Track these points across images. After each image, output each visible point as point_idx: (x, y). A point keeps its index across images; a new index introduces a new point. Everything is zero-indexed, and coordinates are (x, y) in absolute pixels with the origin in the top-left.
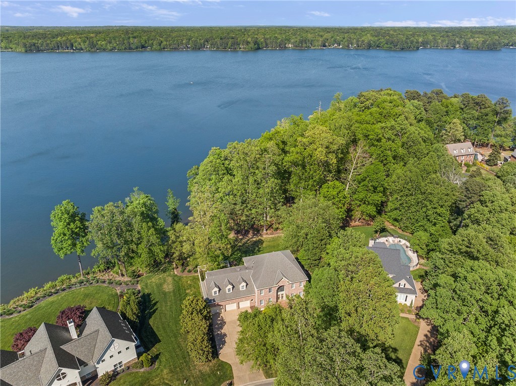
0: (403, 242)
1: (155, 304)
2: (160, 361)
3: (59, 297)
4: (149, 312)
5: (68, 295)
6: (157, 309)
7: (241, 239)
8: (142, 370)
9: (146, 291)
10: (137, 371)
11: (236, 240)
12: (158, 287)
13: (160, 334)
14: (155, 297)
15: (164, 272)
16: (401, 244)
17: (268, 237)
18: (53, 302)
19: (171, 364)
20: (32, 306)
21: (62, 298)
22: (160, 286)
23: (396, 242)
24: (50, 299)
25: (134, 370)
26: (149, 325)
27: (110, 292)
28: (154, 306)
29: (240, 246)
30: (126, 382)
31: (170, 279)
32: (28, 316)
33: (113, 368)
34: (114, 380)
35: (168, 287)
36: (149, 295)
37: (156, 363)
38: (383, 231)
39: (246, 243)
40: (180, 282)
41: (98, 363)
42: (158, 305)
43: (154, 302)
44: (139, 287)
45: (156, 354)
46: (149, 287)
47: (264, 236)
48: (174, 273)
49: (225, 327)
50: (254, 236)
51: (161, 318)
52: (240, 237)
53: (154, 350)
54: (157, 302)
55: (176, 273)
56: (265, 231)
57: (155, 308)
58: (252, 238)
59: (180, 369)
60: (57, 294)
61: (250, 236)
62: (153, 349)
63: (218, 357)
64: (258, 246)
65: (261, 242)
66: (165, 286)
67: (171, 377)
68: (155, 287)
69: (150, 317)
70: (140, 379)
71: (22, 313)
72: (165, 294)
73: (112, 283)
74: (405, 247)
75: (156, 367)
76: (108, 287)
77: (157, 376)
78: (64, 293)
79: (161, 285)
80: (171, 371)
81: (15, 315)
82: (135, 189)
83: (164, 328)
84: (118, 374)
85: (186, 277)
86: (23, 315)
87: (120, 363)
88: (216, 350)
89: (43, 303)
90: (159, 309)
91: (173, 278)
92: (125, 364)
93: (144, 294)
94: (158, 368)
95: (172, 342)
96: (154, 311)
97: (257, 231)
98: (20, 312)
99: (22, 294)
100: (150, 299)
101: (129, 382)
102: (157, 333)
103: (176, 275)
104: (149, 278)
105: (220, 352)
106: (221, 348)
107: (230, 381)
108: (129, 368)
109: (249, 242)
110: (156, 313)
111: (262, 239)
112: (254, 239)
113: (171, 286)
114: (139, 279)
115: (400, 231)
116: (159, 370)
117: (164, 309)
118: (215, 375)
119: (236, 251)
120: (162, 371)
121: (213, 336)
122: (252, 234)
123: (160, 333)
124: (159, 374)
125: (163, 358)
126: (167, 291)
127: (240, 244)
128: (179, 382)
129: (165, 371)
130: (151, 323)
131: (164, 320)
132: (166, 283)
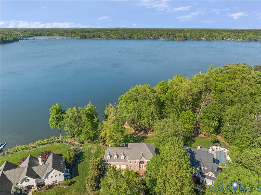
1: (84, 158)
2: (74, 185)
3: (47, 146)
4: (80, 161)
5: (51, 146)
6: (84, 160)
7: (137, 134)
8: (65, 187)
9: (83, 151)
10: (62, 187)
11: (134, 134)
12: (89, 150)
13: (80, 172)
14: (85, 155)
15: (95, 143)
16: (225, 151)
17: (151, 135)
18: (44, 148)
19: (78, 187)
20: (36, 148)
21: (48, 147)
22: (90, 149)
23: (222, 150)
24: (44, 146)
25: (61, 186)
26: (77, 167)
27: (68, 148)
28: (83, 158)
29: (135, 137)
30: (55, 190)
31: (96, 147)
32: (33, 152)
33: (52, 183)
34: (51, 188)
35: (93, 151)
36: (84, 152)
37: (72, 185)
38: (216, 142)
39: (138, 136)
40: (100, 150)
41: (45, 178)
42: (85, 158)
43: (84, 156)
44: (81, 148)
45: (74, 181)
46: (85, 149)
47: (149, 134)
48: (99, 145)
50: (144, 133)
51: (83, 165)
52: (137, 133)
53: (74, 179)
54: (85, 157)
55: (100, 145)
56: (150, 132)
57: (83, 159)
58: (142, 134)
59: (81, 191)
60: (48, 144)
61: (142, 133)
62: (74, 178)
63: (100, 190)
64: (143, 139)
65: (146, 137)
66: (92, 150)
67: (75, 193)
68: (88, 150)
69: (79, 163)
70: (62, 191)
71: (31, 150)
72: (91, 154)
73: (71, 144)
74: (226, 154)
75: (71, 187)
76: (68, 145)
77: (69, 191)
78: (50, 145)
79: (91, 149)
80: (77, 191)
81: (28, 150)
82: (90, 102)
83: (83, 170)
84: (54, 186)
85: (103, 148)
86: (31, 151)
87: (56, 181)
89: (40, 147)
90: (85, 160)
91: (98, 147)
92: (58, 182)
93: (81, 152)
94: (72, 188)
95: (83, 177)
96: (82, 161)
97: (146, 131)
98: (30, 149)
99: (35, 142)
100: (83, 155)
101: (57, 191)
102: (79, 172)
103: (100, 146)
104: (87, 145)
108: (59, 184)
109: (140, 136)
110: (82, 162)
111: (148, 135)
112: (143, 135)
113: (95, 151)
114: (83, 144)
115: (228, 144)
116: (72, 189)
117: (87, 161)
119: (132, 139)
120: (73, 190)
122: (143, 132)
123: (80, 171)
124: (71, 191)
125: (76, 184)
126: (92, 152)
127: (135, 136)
129: (74, 190)
130: (78, 166)
131: (85, 166)
132: (93, 149)
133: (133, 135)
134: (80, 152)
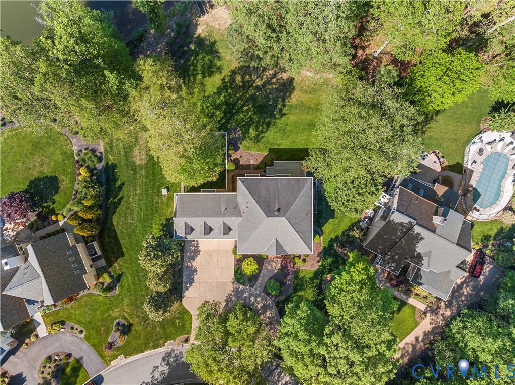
1: (121, 187)
2: (122, 285)
6: (122, 198)
9: (111, 159)
10: (98, 293)
12: (126, 153)
14: (123, 175)
19: (133, 292)
22: (129, 150)
25: (95, 292)
26: (113, 225)
27: (64, 148)
28: (120, 191)
29: (258, 88)
30: (86, 304)
35: (140, 156)
36: (114, 167)
37: (117, 287)
39: (269, 82)
42: (124, 188)
43: (119, 183)
44: (101, 147)
45: (118, 273)
46: (115, 150)
49: (198, 258)
51: (126, 217)
53: (116, 267)
54: (123, 184)
57: (121, 195)
62: (116, 265)
64: (283, 99)
66: (136, 152)
67: (131, 310)
68: (122, 153)
69: (114, 211)
72: (135, 169)
75: (117, 293)
77: (117, 305)
79: (131, 147)
80: (132, 304)
83: (129, 235)
88: (182, 290)
90: (125, 199)
93: (107, 164)
94: (119, 294)
100: (115, 176)
102: (122, 242)
105: (184, 294)
106: (187, 289)
107: (187, 336)
109: (274, 80)
110: (121, 206)
116: (120, 298)
117: (131, 199)
118: (174, 324)
120: (122, 300)
121: (182, 268)
123: (124, 241)
124: (119, 304)
125: (124, 282)
126: (138, 163)
128: (138, 320)
129: (126, 301)
130: (115, 224)
131: (130, 221)
132: (138, 147)
134: (103, 163)
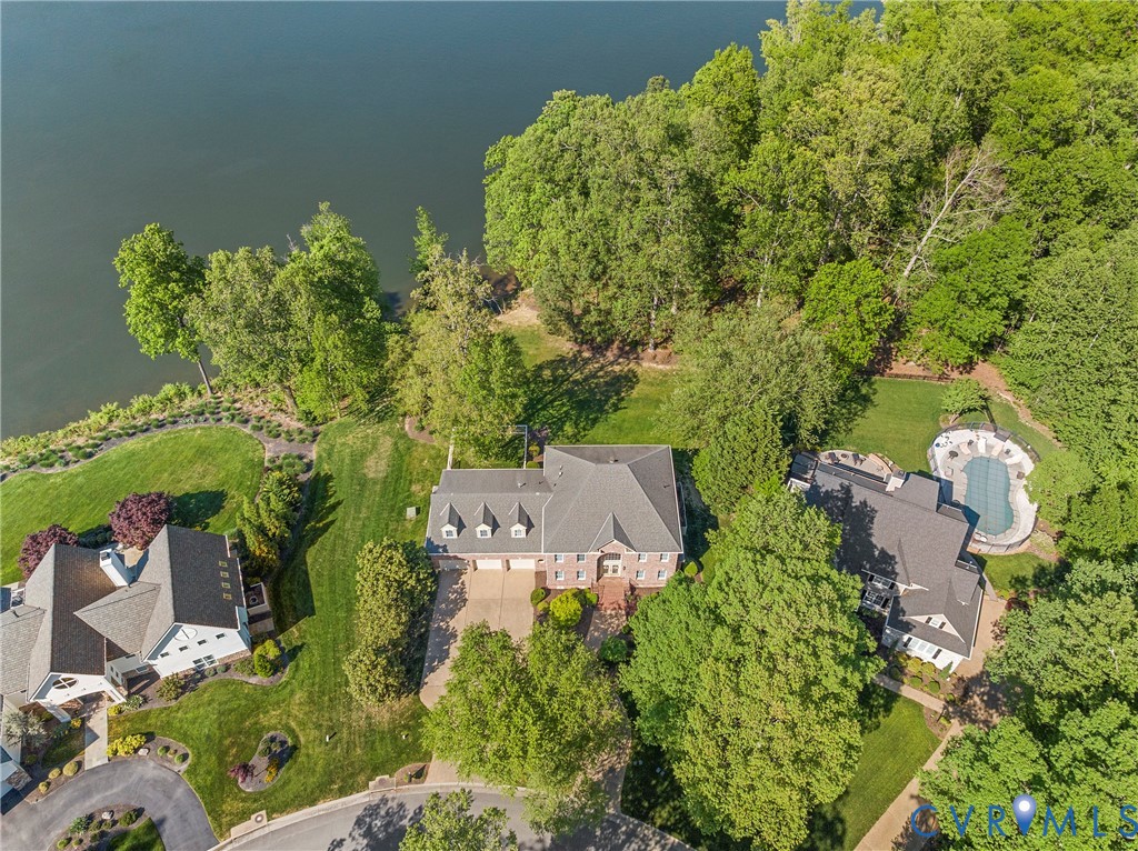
0: (1019, 456)
1: (334, 507)
2: (297, 666)
3: (148, 444)
4: (313, 527)
5: (166, 441)
6: (332, 522)
7: (586, 361)
8: (253, 680)
9: (326, 468)
10: (244, 679)
11: (574, 361)
12: (353, 462)
13: (319, 591)
14: (340, 490)
15: (381, 420)
16: (1009, 461)
17: (654, 370)
18: (132, 454)
19: (317, 680)
20: (90, 455)
21: (152, 448)
22: (359, 458)
23: (995, 453)
24: (131, 444)
25: (239, 677)
26: (305, 563)
27: (250, 454)
28: (330, 513)
29: (576, 382)
30: (213, 700)
31: (386, 444)
32: (80, 480)
33: (194, 666)
34: (193, 689)
35: (376, 467)
36: (329, 478)
37: (287, 670)
39: (594, 376)
40: (407, 458)
42: (340, 510)
43: (332, 501)
44: (313, 453)
45: (295, 644)
46: (335, 457)
47: (645, 364)
48: (403, 429)
49: (461, 614)
50: (620, 357)
51: (333, 551)
52: (586, 355)
53: (294, 634)
54: (339, 503)
55: (407, 427)
56: (650, 351)
57: (331, 518)
58: (612, 363)
59: (331, 700)
60: (148, 434)
61: (610, 355)
62: (294, 629)
63: (417, 693)
64: (618, 393)
65: (630, 380)
66: (370, 462)
67: (306, 714)
68: (347, 461)
69: (313, 542)
70: (243, 702)
71: (73, 468)
72: (363, 483)
73: (262, 428)
74: (1013, 474)
75: (284, 679)
76: (251, 437)
77: (278, 703)
78: (159, 435)
79: (364, 455)
80: (311, 701)
81: (58, 468)
82: (323, 206)
83: (332, 580)
84: (204, 677)
85: (424, 446)
86: (71, 475)
87: (209, 657)
88: (421, 672)
89: (112, 452)
90: (337, 524)
91: (396, 444)
92: (220, 660)
93: (318, 474)
94: (287, 683)
95: (338, 619)
96: (327, 527)
97: (632, 347)
98: (67, 464)
99: (85, 416)
100: (327, 491)
101: (220, 704)
102: (315, 590)
103: (405, 435)
104: (343, 428)
105: (426, 680)
106: (433, 670)
107: (421, 764)
108: (227, 668)
109: (601, 373)
110: (327, 535)
111: (639, 371)
112: (617, 368)
113: (383, 466)
114: (321, 428)
115: (1025, 417)
116: (288, 690)
117: (348, 525)
118: (395, 739)
119: (562, 395)
120: (292, 693)
121: (427, 631)
122: (616, 352)
123: (320, 589)
124: (284, 701)
125: (304, 660)
126: (371, 475)
127: (578, 376)
128: (317, 733)
129: (299, 696)
130: (309, 560)
131: (338, 556)
132: (375, 455)
133: (565, 370)
134: (311, 474)
